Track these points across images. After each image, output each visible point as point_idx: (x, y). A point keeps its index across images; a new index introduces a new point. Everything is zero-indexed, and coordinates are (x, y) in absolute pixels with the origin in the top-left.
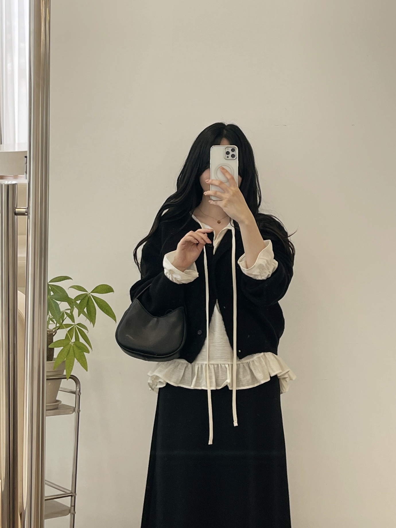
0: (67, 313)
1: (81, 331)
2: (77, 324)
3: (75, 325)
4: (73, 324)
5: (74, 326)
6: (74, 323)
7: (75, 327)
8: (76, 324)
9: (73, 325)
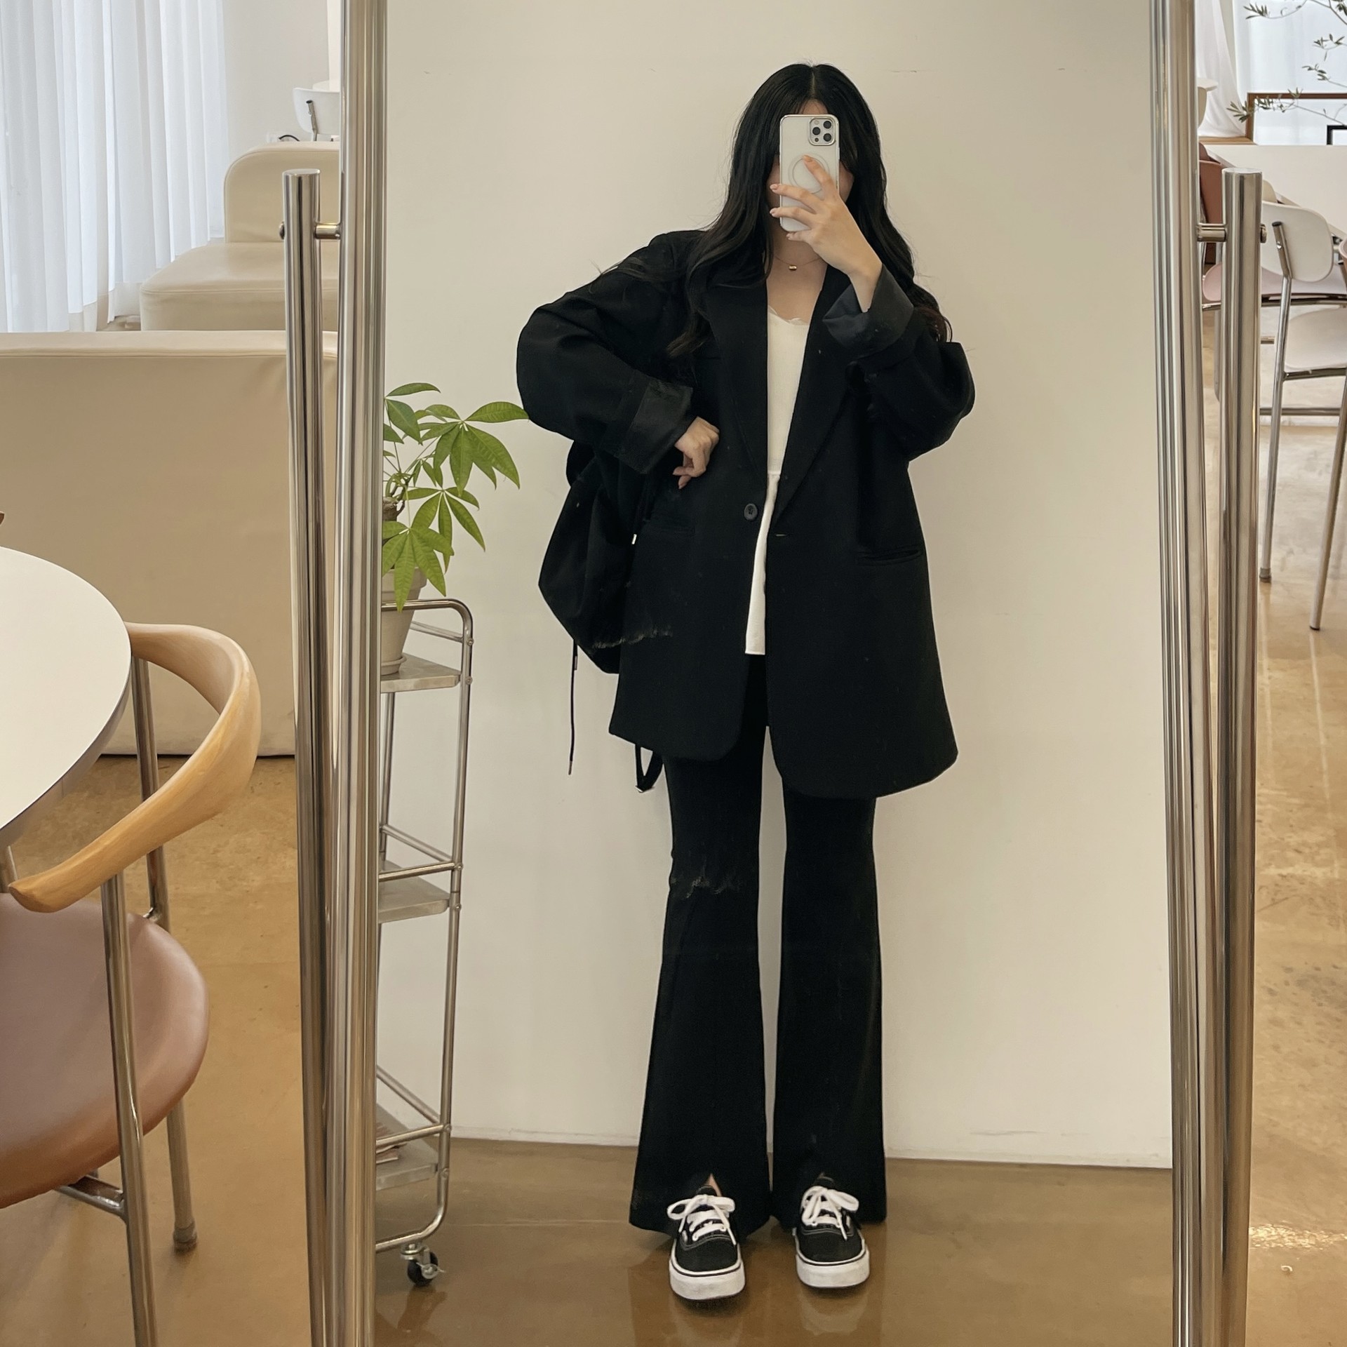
0: (426, 466)
1: (457, 507)
2: (447, 490)
3: (443, 491)
4: (438, 487)
5: (440, 494)
6: (441, 485)
7: (443, 495)
8: (444, 488)
9: (438, 491)
